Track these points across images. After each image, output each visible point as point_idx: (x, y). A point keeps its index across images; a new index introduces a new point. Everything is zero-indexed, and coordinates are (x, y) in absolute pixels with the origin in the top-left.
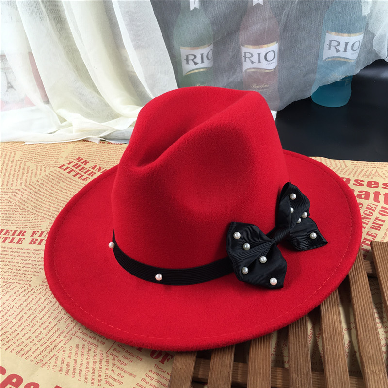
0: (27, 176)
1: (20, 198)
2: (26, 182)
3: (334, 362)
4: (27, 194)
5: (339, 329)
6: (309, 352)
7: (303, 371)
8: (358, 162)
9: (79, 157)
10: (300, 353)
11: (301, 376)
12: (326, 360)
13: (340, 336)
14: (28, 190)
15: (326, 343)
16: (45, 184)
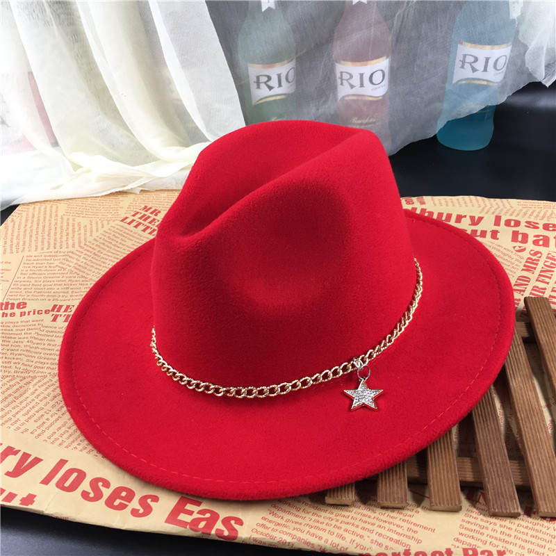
0: (79, 234)
1: (76, 264)
2: (80, 242)
3: (535, 447)
4: (84, 258)
5: (537, 408)
6: (503, 437)
7: (498, 460)
8: (527, 201)
9: (146, 207)
10: (490, 438)
11: (496, 466)
12: (526, 445)
13: (539, 416)
14: (86, 252)
15: (523, 425)
16: (106, 243)
